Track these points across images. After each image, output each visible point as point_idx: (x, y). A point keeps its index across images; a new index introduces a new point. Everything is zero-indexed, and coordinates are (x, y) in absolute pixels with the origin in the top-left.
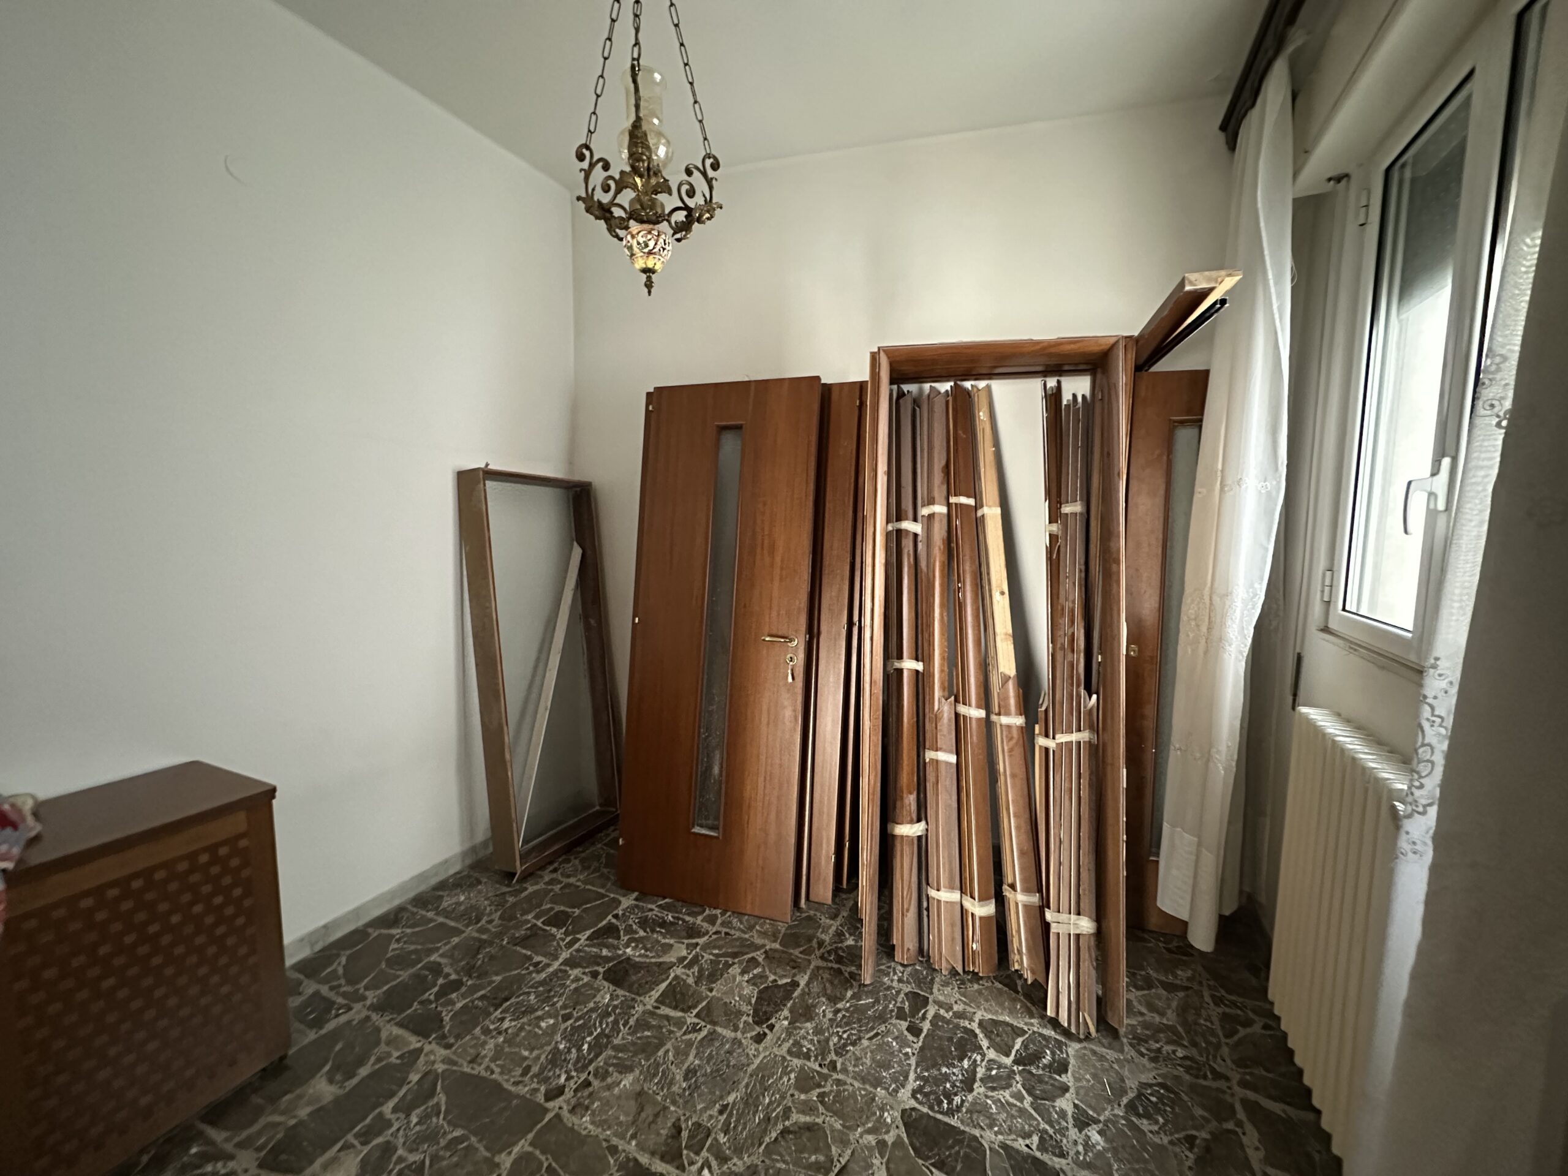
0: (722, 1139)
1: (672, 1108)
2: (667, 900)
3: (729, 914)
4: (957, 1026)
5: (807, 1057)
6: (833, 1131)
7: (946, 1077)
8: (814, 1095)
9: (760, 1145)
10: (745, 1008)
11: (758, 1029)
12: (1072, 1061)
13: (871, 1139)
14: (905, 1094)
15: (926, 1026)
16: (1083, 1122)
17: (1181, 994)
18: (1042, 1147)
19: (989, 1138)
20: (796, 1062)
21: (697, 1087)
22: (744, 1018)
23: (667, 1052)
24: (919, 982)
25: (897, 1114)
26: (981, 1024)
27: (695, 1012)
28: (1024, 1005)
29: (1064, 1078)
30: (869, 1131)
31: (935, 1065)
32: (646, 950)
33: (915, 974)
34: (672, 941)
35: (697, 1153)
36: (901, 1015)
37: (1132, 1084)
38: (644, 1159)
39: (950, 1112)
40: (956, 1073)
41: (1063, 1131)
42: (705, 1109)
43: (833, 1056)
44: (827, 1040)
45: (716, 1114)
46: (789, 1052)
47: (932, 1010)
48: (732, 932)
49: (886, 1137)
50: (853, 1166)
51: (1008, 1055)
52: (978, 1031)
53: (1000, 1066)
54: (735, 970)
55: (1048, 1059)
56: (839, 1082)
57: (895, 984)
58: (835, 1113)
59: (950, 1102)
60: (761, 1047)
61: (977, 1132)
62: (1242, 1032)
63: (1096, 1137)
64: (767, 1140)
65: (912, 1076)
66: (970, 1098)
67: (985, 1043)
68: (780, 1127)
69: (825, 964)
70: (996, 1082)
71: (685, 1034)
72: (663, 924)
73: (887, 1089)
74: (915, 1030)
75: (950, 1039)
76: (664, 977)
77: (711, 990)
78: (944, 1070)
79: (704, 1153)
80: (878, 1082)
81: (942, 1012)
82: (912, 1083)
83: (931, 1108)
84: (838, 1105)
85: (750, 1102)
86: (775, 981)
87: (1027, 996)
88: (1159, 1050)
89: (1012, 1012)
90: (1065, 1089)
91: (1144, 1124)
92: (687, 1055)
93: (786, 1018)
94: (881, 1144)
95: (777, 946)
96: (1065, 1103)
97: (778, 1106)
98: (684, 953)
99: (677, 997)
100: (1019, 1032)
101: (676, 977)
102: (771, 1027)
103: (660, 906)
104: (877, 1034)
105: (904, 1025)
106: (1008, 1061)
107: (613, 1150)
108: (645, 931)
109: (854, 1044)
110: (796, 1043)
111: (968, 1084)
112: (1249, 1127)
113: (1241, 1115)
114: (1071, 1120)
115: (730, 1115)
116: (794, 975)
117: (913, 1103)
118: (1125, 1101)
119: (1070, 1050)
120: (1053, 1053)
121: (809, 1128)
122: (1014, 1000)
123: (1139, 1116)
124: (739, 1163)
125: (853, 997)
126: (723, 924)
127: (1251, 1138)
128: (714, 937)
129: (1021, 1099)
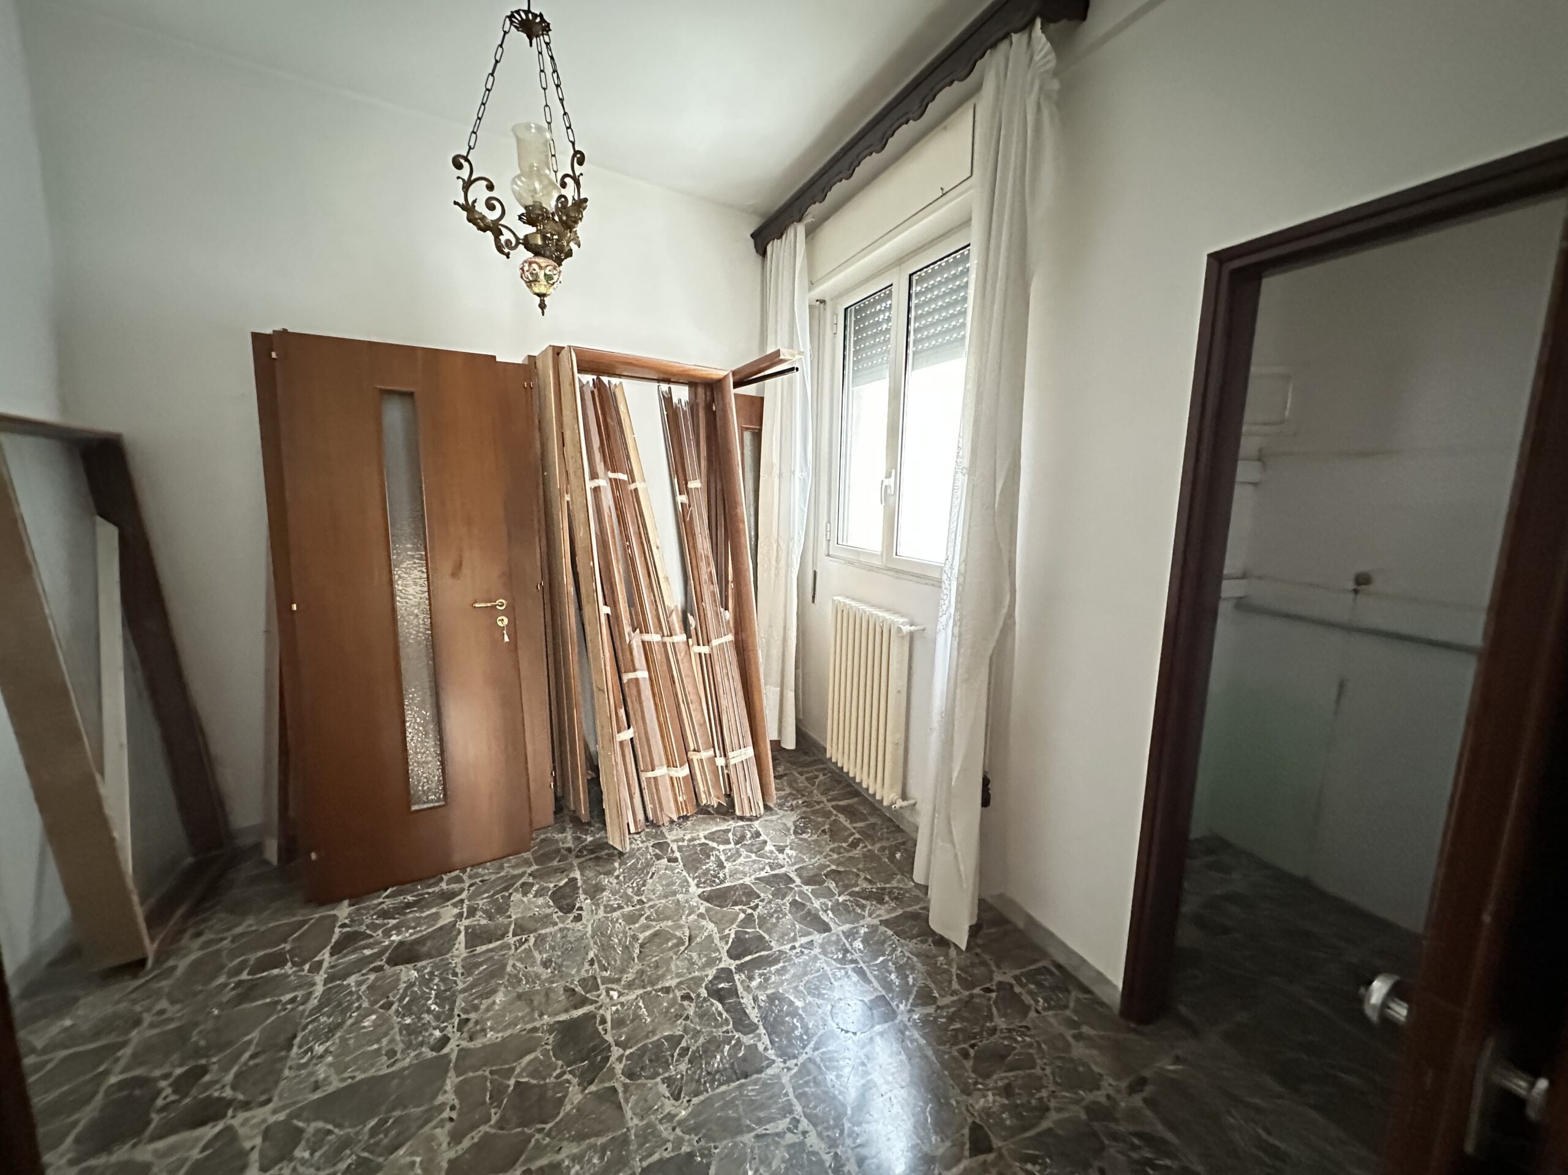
0: (605, 974)
1: (554, 985)
2: (389, 891)
3: (468, 870)
4: (694, 846)
5: (620, 907)
6: (669, 927)
7: (708, 870)
8: (643, 920)
9: (633, 960)
10: (548, 911)
11: (571, 916)
12: (760, 830)
13: (693, 917)
14: (693, 889)
15: (677, 855)
16: (781, 850)
17: (785, 778)
18: (772, 868)
19: (747, 881)
20: (615, 914)
21: (560, 966)
22: (555, 916)
23: (514, 966)
24: (655, 837)
25: (697, 899)
26: (705, 838)
27: (510, 934)
28: (720, 818)
29: (761, 838)
30: (689, 915)
31: (697, 869)
32: (414, 928)
33: (648, 835)
34: (434, 910)
35: (597, 989)
36: (659, 858)
37: (790, 824)
38: (563, 1017)
39: (722, 882)
40: (711, 864)
41: (776, 858)
42: (578, 971)
43: (636, 898)
44: (625, 893)
45: (588, 968)
46: (606, 912)
47: (674, 846)
48: (486, 878)
49: (700, 911)
50: (693, 933)
51: (730, 843)
52: (707, 842)
53: (730, 850)
54: (516, 897)
55: (749, 835)
56: (651, 907)
57: (641, 845)
58: (663, 920)
59: (719, 878)
60: (584, 921)
61: (741, 882)
62: (817, 781)
63: (790, 852)
64: (635, 955)
65: (690, 880)
66: (726, 870)
67: (714, 845)
68: (637, 945)
69: (584, 859)
70: (734, 856)
71: (516, 949)
72: (409, 905)
73: (682, 893)
74: (675, 860)
75: (696, 853)
76: (455, 933)
77: (510, 917)
78: (704, 867)
79: (602, 987)
80: (674, 893)
81: (680, 844)
82: (693, 883)
83: (712, 886)
84: (661, 916)
85: (606, 948)
86: (555, 886)
87: (718, 813)
88: (792, 805)
89: (717, 824)
90: (765, 842)
91: (805, 836)
92: (533, 957)
93: (586, 899)
94: (701, 916)
95: (535, 867)
96: (769, 847)
97: (626, 938)
98: (456, 911)
99: (475, 937)
100: (727, 831)
101: (467, 928)
102: (581, 908)
103: (387, 897)
104: (653, 874)
105: (665, 860)
106: (732, 845)
107: (535, 1030)
108: (395, 919)
109: (644, 885)
110: (606, 907)
111: (721, 866)
112: (839, 815)
113: (835, 812)
114: (777, 852)
115: (599, 962)
116: (567, 876)
117: (700, 890)
118: (792, 832)
119: (757, 826)
120: (750, 831)
121: (656, 934)
122: (713, 819)
123: (801, 834)
124: (629, 975)
125: (620, 865)
126: (470, 877)
127: (842, 818)
128: (472, 889)
129: (750, 857)
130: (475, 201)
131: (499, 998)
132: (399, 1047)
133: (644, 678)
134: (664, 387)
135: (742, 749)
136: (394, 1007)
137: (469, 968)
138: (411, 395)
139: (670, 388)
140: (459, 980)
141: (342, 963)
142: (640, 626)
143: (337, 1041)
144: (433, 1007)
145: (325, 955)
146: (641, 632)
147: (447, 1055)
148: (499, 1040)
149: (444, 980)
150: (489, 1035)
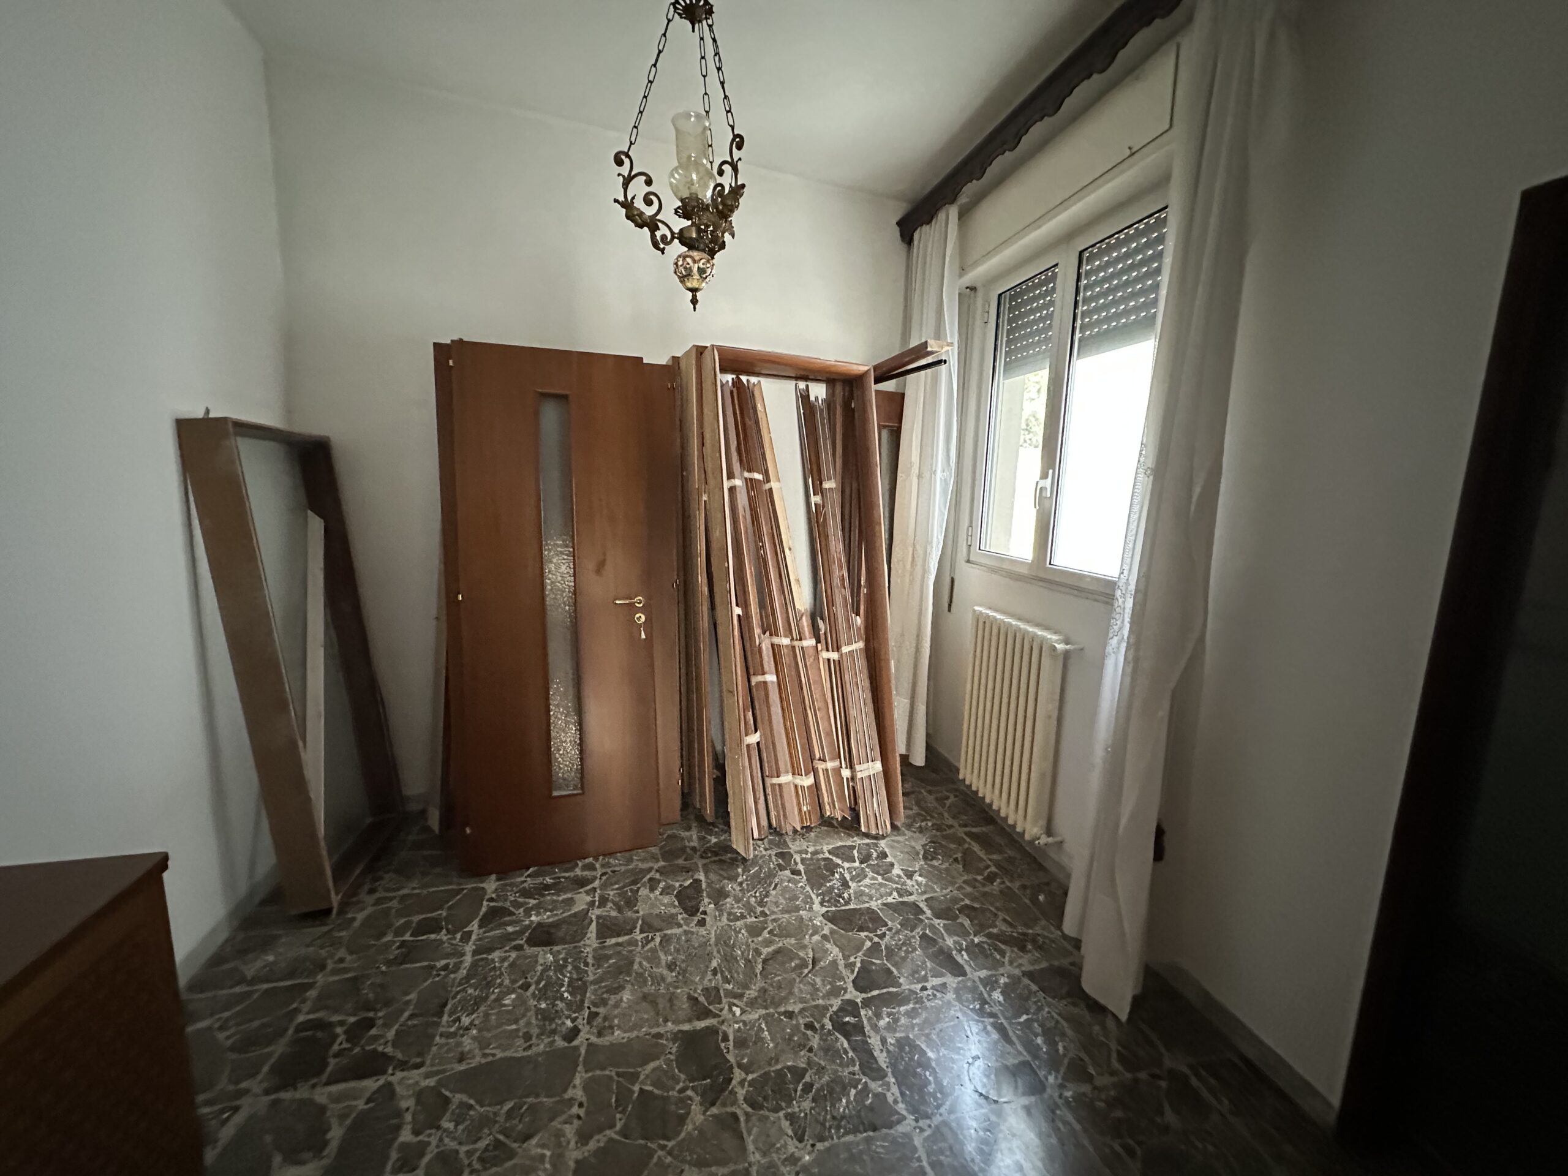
0: (730, 987)
1: (679, 991)
2: (531, 870)
3: (601, 858)
4: (818, 860)
5: (743, 917)
6: (792, 945)
7: (832, 888)
8: (766, 934)
9: (756, 976)
10: (674, 911)
11: (696, 919)
12: (887, 850)
13: (816, 938)
14: (816, 907)
15: (801, 867)
16: (910, 875)
17: (913, 796)
18: (900, 895)
19: (874, 905)
20: (738, 923)
21: (685, 971)
22: (680, 917)
23: (640, 964)
24: (778, 845)
25: (821, 918)
26: (830, 852)
27: (638, 930)
28: (845, 833)
29: (889, 860)
30: (812, 935)
31: (822, 885)
32: (551, 911)
33: (771, 842)
34: (569, 895)
35: (720, 1002)
36: (781, 868)
37: (919, 847)
38: (686, 1027)
39: (847, 903)
40: (835, 882)
41: (904, 884)
42: (702, 979)
43: (759, 909)
44: (748, 902)
45: (712, 977)
46: (728, 920)
47: (797, 857)
48: (617, 869)
49: (824, 932)
50: (817, 956)
51: (855, 862)
52: (831, 857)
53: (855, 869)
54: (644, 892)
55: (875, 855)
56: (774, 920)
57: (764, 853)
58: (786, 937)
59: (843, 899)
60: (708, 926)
61: (867, 905)
62: (948, 803)
63: (920, 879)
64: (758, 971)
65: (814, 897)
66: (851, 891)
67: (839, 862)
68: (760, 960)
69: (708, 861)
70: (860, 876)
71: (643, 947)
72: (547, 887)
73: (805, 909)
74: (798, 873)
75: (820, 868)
76: (587, 921)
77: (637, 912)
78: (828, 885)
79: (724, 1000)
80: (797, 909)
81: (804, 856)
82: (817, 901)
83: (836, 906)
84: (784, 932)
85: (729, 959)
86: (681, 886)
87: (842, 826)
88: (920, 826)
89: (841, 839)
90: (892, 865)
91: (935, 863)
92: (659, 958)
93: (710, 903)
94: (824, 937)
95: (662, 863)
96: (896, 871)
97: (749, 951)
98: (589, 899)
99: (607, 929)
100: (853, 847)
101: (598, 917)
102: (705, 913)
103: (529, 876)
104: (776, 885)
105: (788, 872)
106: (857, 864)
107: (659, 1036)
108: (535, 899)
109: (767, 896)
110: (729, 914)
111: (845, 885)
112: (973, 843)
113: (968, 840)
114: (905, 878)
115: (722, 973)
116: (692, 876)
117: (825, 909)
118: (921, 856)
119: (883, 845)
120: (876, 851)
121: (778, 952)
122: (838, 833)
123: (931, 860)
124: (751, 992)
125: (744, 871)
126: (603, 866)
127: (976, 848)
128: (604, 878)
129: (876, 879)
130: (633, 198)
131: (626, 996)
132: (535, 1031)
133: (773, 682)
134: (802, 385)
135: (870, 763)
136: (533, 987)
137: (600, 959)
138: (564, 397)
139: (807, 386)
140: (590, 969)
141: (487, 937)
142: (770, 629)
143: (482, 1014)
144: (566, 995)
145: (474, 926)
146: (771, 635)
147: (577, 1048)
148: (625, 1040)
149: (576, 968)
150: (616, 1034)
